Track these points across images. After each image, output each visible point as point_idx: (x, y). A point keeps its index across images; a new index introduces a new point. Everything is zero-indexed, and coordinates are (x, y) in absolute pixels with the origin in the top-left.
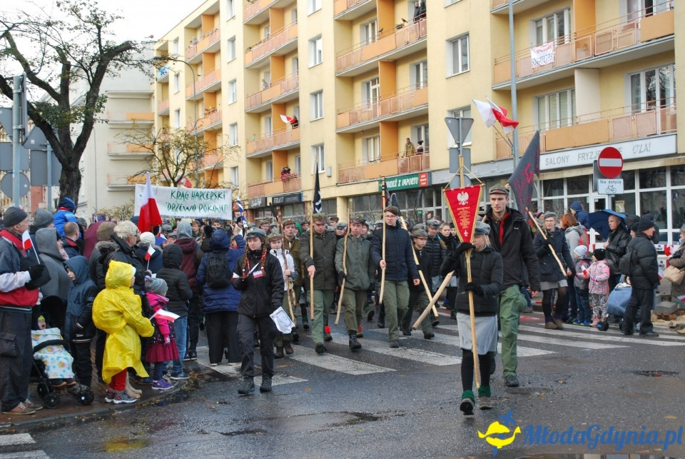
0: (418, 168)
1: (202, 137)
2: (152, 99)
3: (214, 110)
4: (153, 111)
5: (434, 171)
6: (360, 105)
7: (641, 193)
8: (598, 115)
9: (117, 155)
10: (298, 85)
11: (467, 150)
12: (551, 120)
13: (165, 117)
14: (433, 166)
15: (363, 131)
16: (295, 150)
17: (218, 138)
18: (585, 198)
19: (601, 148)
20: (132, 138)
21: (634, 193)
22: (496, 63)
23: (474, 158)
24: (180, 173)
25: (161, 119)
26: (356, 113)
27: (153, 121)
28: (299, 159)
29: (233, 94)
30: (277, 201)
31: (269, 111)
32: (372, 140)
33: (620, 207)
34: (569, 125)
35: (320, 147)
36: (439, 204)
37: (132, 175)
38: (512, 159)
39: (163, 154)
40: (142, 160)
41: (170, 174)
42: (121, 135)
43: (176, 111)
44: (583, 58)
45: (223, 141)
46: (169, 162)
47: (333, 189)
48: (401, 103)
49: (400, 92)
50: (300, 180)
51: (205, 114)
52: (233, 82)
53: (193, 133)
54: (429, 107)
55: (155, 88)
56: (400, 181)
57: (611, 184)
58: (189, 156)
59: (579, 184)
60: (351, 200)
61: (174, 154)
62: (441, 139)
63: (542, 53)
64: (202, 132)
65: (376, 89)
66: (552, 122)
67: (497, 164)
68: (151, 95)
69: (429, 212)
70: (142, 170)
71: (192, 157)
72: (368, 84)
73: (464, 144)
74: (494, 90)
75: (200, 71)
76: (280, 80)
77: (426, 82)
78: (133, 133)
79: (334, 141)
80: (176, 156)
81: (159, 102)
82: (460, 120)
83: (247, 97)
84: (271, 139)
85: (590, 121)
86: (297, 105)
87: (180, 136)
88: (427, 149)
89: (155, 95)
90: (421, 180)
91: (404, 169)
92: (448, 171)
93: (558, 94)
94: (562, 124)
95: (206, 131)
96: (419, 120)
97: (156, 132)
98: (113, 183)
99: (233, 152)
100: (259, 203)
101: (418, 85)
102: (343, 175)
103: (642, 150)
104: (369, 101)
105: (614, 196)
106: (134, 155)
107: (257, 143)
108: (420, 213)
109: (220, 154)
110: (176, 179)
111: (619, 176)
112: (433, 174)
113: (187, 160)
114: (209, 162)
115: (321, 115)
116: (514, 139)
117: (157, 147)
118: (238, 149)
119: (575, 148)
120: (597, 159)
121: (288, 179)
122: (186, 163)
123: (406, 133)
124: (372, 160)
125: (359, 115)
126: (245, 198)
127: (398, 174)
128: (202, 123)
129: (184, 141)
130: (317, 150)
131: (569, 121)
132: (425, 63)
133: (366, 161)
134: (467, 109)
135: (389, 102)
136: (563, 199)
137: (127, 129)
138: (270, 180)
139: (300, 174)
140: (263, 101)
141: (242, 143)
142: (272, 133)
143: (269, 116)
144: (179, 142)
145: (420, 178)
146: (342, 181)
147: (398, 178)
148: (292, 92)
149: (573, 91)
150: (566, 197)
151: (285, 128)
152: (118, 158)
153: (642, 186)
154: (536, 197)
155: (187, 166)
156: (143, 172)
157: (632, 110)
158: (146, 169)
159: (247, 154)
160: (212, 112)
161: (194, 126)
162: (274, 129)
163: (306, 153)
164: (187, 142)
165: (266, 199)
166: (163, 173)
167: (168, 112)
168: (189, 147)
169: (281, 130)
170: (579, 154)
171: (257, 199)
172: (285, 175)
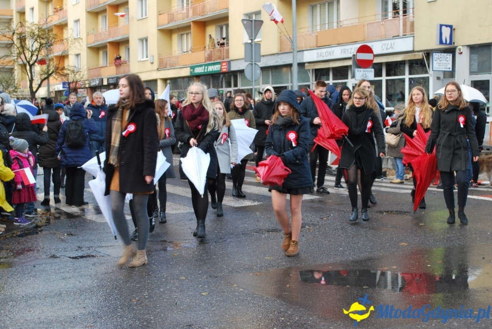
0: (220, 58)
1: (52, 30)
3: (61, 9)
4: (12, 9)
5: (232, 60)
6: (176, 8)
7: (387, 80)
8: (357, 21)
11: (258, 45)
12: (322, 23)
13: (22, 13)
14: (232, 56)
15: (178, 28)
16: (125, 42)
17: (65, 31)
18: (346, 83)
19: (358, 46)
21: (381, 81)
23: (264, 50)
24: (34, 58)
25: (18, 15)
26: (173, 15)
27: (12, 16)
28: (129, 49)
30: (111, 81)
31: (104, 11)
32: (185, 35)
34: (335, 28)
35: (144, 40)
36: (236, 85)
38: (292, 52)
39: (21, 42)
40: (3, 47)
41: (26, 58)
43: (30, 8)
45: (69, 33)
46: (25, 49)
47: (155, 72)
48: (208, 7)
50: (129, 65)
51: (54, 12)
53: (44, 27)
54: (229, 11)
56: (206, 67)
57: (364, 73)
58: (41, 45)
59: (341, 72)
60: (168, 81)
61: (29, 43)
62: (238, 36)
64: (52, 26)
66: (322, 24)
67: (280, 56)
69: (228, 92)
70: (3, 55)
71: (44, 45)
73: (256, 40)
79: (156, 36)
80: (31, 44)
82: (253, 22)
84: (106, 33)
85: (350, 25)
86: (127, 7)
87: (34, 28)
88: (228, 43)
90: (223, 67)
91: (209, 58)
92: (243, 61)
93: (327, 4)
94: (330, 26)
95: (55, 25)
96: (222, 20)
97: (15, 25)
99: (76, 43)
100: (97, 83)
102: (163, 62)
103: (388, 48)
104: (183, 5)
107: (95, 35)
108: (221, 92)
109: (66, 44)
110: (31, 63)
111: (371, 67)
112: (232, 63)
113: (40, 48)
114: (57, 50)
115: (146, 15)
116: (293, 37)
117: (15, 37)
118: (80, 40)
119: (339, 45)
120: (355, 54)
121: (120, 65)
122: (39, 50)
123: (212, 31)
124: (185, 51)
125: (175, 16)
126: (86, 79)
127: (205, 62)
128: (52, 19)
129: (37, 32)
130: (143, 42)
131: (335, 24)
133: (180, 52)
134: (258, 13)
135: (199, 6)
138: (105, 65)
139: (129, 61)
140: (100, 3)
141: (83, 35)
142: (107, 28)
143: (104, 14)
144: (34, 33)
145: (222, 66)
146: (162, 66)
147: (205, 65)
149: (338, 2)
150: (331, 81)
151: (117, 25)
153: (388, 75)
154: (309, 81)
155: (40, 53)
156: (4, 56)
157: (382, 17)
158: (7, 54)
159: (87, 44)
160: (60, 10)
161: (45, 21)
162: (109, 25)
163: (134, 44)
164: (40, 34)
165: (102, 79)
166: (21, 58)
167: (24, 9)
168: (41, 38)
169: (115, 26)
170: (342, 50)
171: (95, 79)
172: (117, 61)
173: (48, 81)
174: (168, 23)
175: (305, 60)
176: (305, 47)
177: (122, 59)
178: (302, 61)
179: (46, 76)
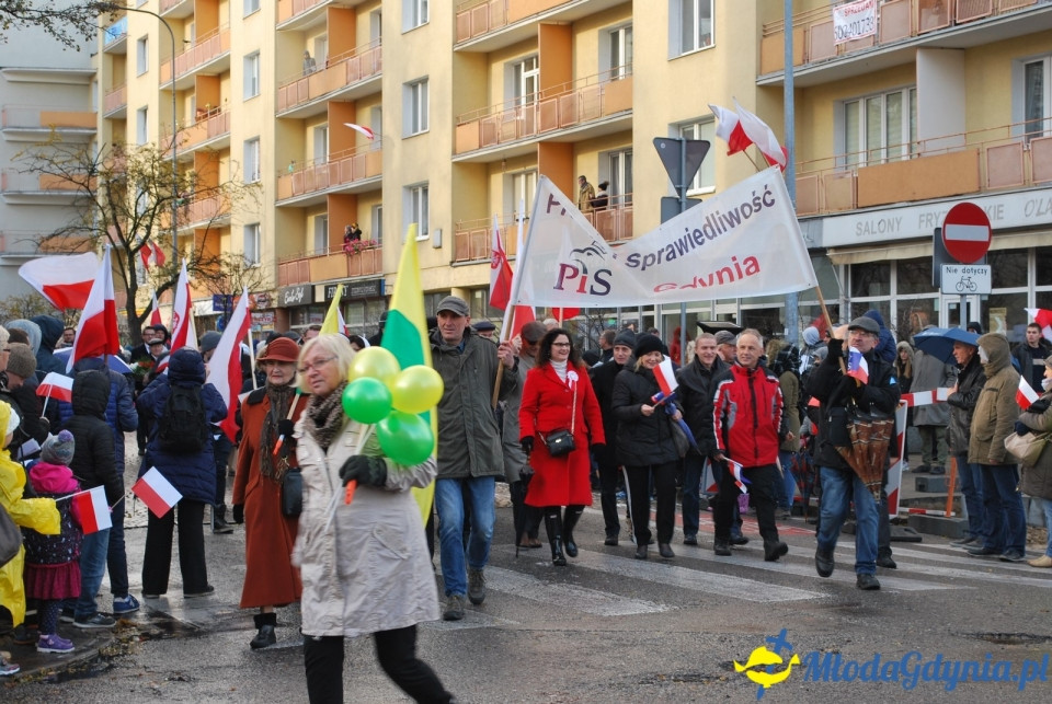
0: (609, 237)
1: (189, 164)
2: (93, 85)
3: (216, 111)
4: (95, 110)
6: (501, 108)
7: (1038, 294)
8: (960, 141)
9: (19, 195)
10: (379, 66)
12: (872, 147)
13: (119, 122)
14: (640, 232)
15: (505, 160)
16: (374, 193)
17: (223, 168)
18: (931, 301)
20: (47, 162)
21: (1025, 295)
22: (764, 33)
24: (141, 233)
25: (110, 125)
26: (494, 125)
27: (95, 129)
28: (380, 211)
29: (254, 80)
31: (321, 116)
32: (523, 177)
33: (997, 319)
34: (904, 159)
35: (419, 191)
37: (46, 234)
39: (109, 195)
41: (120, 235)
42: (25, 155)
43: (139, 110)
44: (935, 30)
45: (230, 172)
46: (118, 210)
47: (444, 271)
48: (581, 107)
49: (579, 84)
50: (380, 253)
51: (198, 119)
52: (253, 57)
53: (167, 158)
54: (633, 116)
55: (99, 65)
57: (966, 275)
58: (160, 200)
59: (918, 274)
60: (478, 295)
61: (132, 193)
62: (650, 177)
63: (854, 15)
64: (188, 154)
65: (533, 77)
66: (872, 151)
68: (91, 77)
70: (64, 225)
71: (166, 202)
72: (518, 68)
74: (760, 86)
75: (189, 31)
76: (345, 56)
77: (629, 66)
78: (49, 152)
79: (450, 177)
80: (137, 200)
81: (106, 92)
82: (684, 144)
83: (279, 86)
84: (325, 172)
85: (944, 152)
86: (377, 105)
87: (142, 160)
88: (629, 199)
89: (99, 77)
93: (883, 99)
94: (891, 155)
95: (198, 153)
96: (616, 139)
97: (99, 152)
98: (13, 251)
99: (247, 196)
100: (296, 297)
101: (614, 73)
102: (464, 245)
103: (1043, 210)
104: (518, 102)
105: (986, 298)
106: (51, 196)
108: (612, 322)
109: (221, 198)
110: (133, 245)
113: (155, 209)
115: (424, 128)
118: (256, 189)
119: (914, 202)
121: (358, 251)
122: (154, 214)
123: (589, 166)
125: (498, 130)
126: (272, 286)
128: (186, 137)
129: (150, 170)
130: (416, 195)
131: (905, 150)
132: (629, 29)
133: (510, 220)
134: (707, 121)
135: (558, 103)
136: (889, 302)
137: (37, 144)
138: (321, 253)
139: (380, 242)
140: (312, 95)
141: (268, 178)
142: (328, 160)
143: (321, 125)
144: (141, 173)
146: (463, 256)
148: (367, 79)
149: (912, 92)
150: (894, 297)
151: (354, 151)
152: (22, 201)
153: (1039, 283)
154: (837, 297)
155: (156, 221)
156: (67, 229)
157: (1027, 131)
158: (72, 224)
159: (277, 200)
160: (211, 114)
161: (170, 142)
162: (330, 152)
163: (393, 200)
164: (157, 173)
165: (313, 287)
166: (107, 234)
167: (124, 111)
168: (160, 183)
169: (346, 153)
170: (921, 216)
171: (295, 288)
172: (352, 242)
173: (175, 292)
174: (480, 147)
175: (825, 243)
176: (827, 208)
177: (363, 237)
178: (818, 245)
179: (170, 279)
